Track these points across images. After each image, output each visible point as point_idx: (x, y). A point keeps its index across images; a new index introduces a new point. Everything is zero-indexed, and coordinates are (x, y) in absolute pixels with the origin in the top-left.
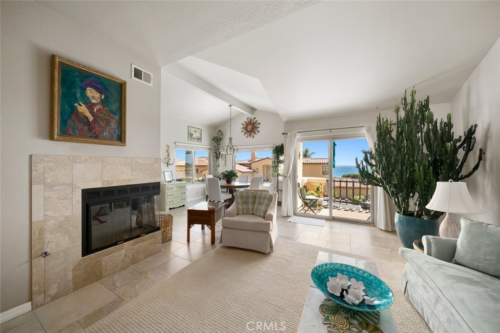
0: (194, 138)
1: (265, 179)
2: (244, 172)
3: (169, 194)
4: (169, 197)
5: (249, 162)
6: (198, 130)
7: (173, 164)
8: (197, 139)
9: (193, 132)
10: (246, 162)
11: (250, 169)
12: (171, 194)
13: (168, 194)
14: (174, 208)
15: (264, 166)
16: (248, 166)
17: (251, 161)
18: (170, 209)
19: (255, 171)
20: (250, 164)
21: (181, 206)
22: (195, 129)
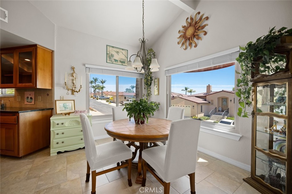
0: (116, 60)
1: (221, 110)
2: (199, 103)
3: (56, 132)
4: (57, 136)
5: (204, 95)
6: (124, 52)
7: (80, 90)
8: (120, 61)
9: (114, 53)
10: (202, 95)
11: (206, 100)
12: (60, 132)
13: (54, 132)
14: (66, 152)
15: (219, 98)
16: (204, 98)
17: (206, 94)
18: (59, 153)
19: (209, 103)
20: (206, 96)
21: (80, 149)
22: (118, 50)
